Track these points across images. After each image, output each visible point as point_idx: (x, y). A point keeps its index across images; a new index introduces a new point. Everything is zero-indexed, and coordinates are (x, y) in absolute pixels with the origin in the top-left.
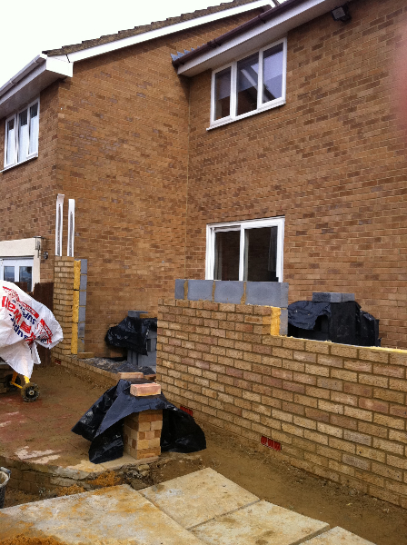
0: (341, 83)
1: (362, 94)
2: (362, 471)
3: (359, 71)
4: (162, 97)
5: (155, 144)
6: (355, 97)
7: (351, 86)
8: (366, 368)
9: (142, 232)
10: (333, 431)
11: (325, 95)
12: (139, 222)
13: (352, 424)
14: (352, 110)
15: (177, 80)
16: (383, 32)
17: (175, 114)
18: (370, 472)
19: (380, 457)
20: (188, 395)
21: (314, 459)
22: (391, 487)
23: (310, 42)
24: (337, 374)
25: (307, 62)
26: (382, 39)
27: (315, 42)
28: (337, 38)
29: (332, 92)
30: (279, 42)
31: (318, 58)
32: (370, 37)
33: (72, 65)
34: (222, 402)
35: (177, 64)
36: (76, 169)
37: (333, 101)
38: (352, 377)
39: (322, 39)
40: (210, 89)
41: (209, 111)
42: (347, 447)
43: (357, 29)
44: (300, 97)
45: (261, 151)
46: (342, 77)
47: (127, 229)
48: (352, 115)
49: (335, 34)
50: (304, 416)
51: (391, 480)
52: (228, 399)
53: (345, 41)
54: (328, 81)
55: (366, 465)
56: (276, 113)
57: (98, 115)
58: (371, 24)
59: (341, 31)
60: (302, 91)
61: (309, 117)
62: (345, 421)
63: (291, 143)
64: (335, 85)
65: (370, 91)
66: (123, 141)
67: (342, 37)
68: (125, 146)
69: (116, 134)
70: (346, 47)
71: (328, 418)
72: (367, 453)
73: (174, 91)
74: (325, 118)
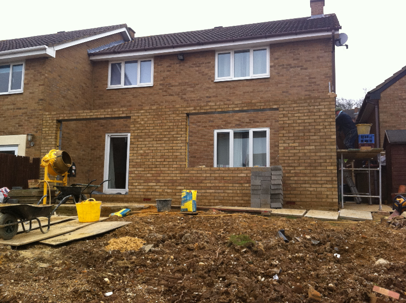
0: (180, 84)
1: (188, 89)
2: (221, 200)
3: (187, 81)
4: (83, 70)
5: (80, 92)
6: (186, 90)
7: (184, 85)
8: (222, 172)
9: (74, 135)
10: (211, 191)
11: (172, 86)
12: (73, 130)
13: (218, 188)
14: (185, 94)
15: (89, 62)
16: (197, 69)
17: (88, 79)
18: (224, 199)
19: (226, 195)
20: (148, 193)
21: (205, 201)
22: (230, 202)
23: (166, 64)
24: (213, 175)
25: (164, 72)
26: (197, 71)
27: (168, 64)
28: (178, 65)
29: (175, 86)
30: (150, 59)
31: (169, 71)
32: (192, 69)
33: (55, 52)
34: (167, 192)
35: (90, 55)
36: (51, 102)
37: (176, 89)
38: (217, 175)
39: (171, 64)
40: (108, 70)
41: (107, 80)
42: (217, 194)
43: (186, 65)
44: (160, 84)
45: (140, 103)
46: (180, 81)
47: (68, 133)
48: (184, 96)
49: (177, 64)
50: (202, 189)
51: (230, 200)
52: (169, 191)
53: (182, 67)
54: (174, 81)
55: (222, 198)
56: (148, 89)
57: (60, 76)
58: (192, 65)
59: (180, 63)
60: (161, 82)
61: (165, 94)
62: (215, 188)
63: (156, 102)
64: (177, 84)
65: (192, 89)
66: (69, 90)
67: (180, 66)
68: (69, 92)
69: (66, 86)
70: (182, 70)
71: (210, 188)
72: (222, 195)
73: (88, 68)
74: (172, 95)
